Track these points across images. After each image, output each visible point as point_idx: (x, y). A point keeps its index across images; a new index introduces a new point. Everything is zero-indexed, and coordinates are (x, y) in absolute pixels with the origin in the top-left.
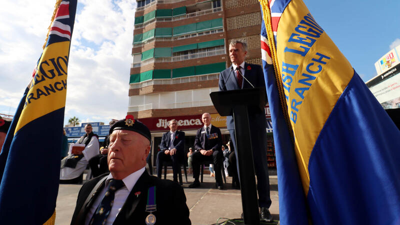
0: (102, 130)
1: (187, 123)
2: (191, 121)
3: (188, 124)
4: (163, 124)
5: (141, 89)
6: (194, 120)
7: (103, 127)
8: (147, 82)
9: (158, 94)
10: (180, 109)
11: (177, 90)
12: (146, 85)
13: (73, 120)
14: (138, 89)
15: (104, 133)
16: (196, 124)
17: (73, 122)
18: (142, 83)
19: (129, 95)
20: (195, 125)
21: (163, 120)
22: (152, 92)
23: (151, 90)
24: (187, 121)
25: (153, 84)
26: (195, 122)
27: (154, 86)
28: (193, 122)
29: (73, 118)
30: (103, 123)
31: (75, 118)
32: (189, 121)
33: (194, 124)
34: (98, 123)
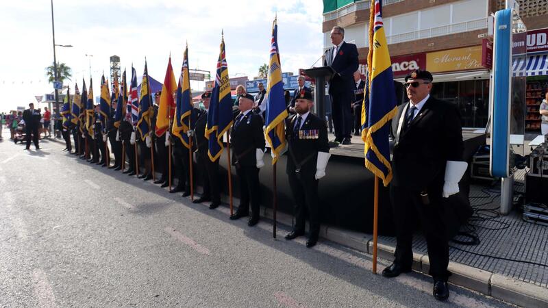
0: (291, 82)
1: (396, 68)
2: (403, 64)
3: (399, 70)
4: (363, 71)
5: (340, 19)
6: (407, 63)
7: (292, 79)
8: (347, 7)
9: (364, 25)
10: (398, 45)
11: (393, 15)
12: (345, 12)
13: (263, 68)
14: (335, 20)
15: (293, 85)
16: (411, 68)
17: (264, 71)
18: (339, 11)
19: (323, 32)
20: (408, 70)
21: (363, 66)
22: (354, 22)
23: (352, 20)
24: (397, 64)
25: (355, 10)
26: (409, 65)
27: (357, 12)
28: (405, 66)
29: (263, 65)
30: (292, 74)
31: (265, 65)
32: (400, 64)
33: (407, 68)
34: (286, 73)
